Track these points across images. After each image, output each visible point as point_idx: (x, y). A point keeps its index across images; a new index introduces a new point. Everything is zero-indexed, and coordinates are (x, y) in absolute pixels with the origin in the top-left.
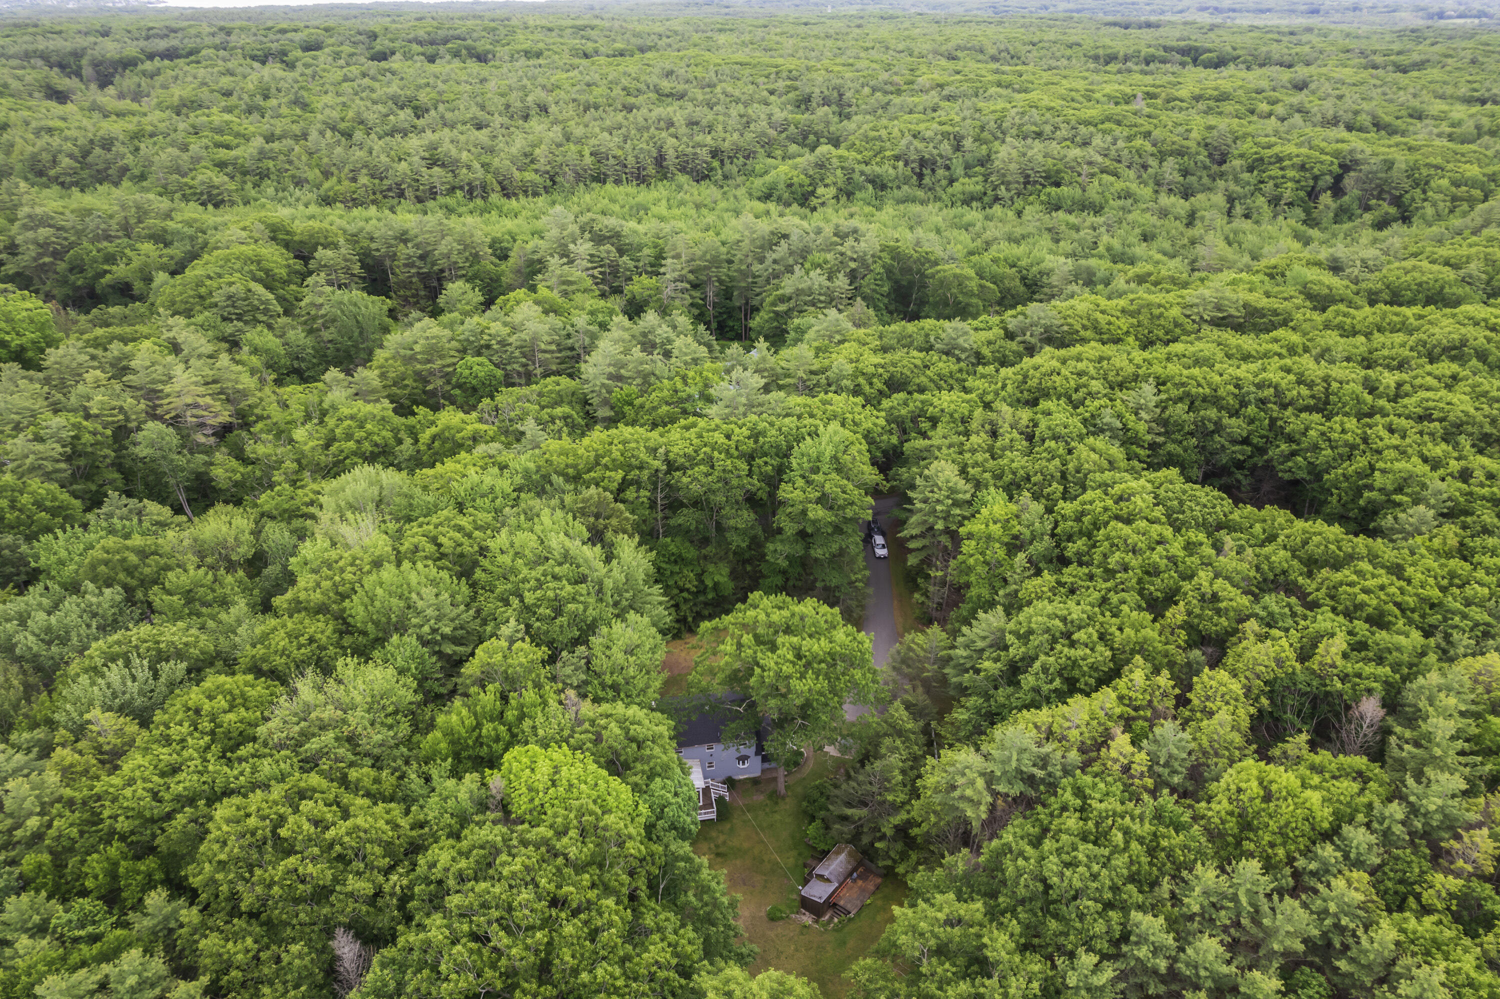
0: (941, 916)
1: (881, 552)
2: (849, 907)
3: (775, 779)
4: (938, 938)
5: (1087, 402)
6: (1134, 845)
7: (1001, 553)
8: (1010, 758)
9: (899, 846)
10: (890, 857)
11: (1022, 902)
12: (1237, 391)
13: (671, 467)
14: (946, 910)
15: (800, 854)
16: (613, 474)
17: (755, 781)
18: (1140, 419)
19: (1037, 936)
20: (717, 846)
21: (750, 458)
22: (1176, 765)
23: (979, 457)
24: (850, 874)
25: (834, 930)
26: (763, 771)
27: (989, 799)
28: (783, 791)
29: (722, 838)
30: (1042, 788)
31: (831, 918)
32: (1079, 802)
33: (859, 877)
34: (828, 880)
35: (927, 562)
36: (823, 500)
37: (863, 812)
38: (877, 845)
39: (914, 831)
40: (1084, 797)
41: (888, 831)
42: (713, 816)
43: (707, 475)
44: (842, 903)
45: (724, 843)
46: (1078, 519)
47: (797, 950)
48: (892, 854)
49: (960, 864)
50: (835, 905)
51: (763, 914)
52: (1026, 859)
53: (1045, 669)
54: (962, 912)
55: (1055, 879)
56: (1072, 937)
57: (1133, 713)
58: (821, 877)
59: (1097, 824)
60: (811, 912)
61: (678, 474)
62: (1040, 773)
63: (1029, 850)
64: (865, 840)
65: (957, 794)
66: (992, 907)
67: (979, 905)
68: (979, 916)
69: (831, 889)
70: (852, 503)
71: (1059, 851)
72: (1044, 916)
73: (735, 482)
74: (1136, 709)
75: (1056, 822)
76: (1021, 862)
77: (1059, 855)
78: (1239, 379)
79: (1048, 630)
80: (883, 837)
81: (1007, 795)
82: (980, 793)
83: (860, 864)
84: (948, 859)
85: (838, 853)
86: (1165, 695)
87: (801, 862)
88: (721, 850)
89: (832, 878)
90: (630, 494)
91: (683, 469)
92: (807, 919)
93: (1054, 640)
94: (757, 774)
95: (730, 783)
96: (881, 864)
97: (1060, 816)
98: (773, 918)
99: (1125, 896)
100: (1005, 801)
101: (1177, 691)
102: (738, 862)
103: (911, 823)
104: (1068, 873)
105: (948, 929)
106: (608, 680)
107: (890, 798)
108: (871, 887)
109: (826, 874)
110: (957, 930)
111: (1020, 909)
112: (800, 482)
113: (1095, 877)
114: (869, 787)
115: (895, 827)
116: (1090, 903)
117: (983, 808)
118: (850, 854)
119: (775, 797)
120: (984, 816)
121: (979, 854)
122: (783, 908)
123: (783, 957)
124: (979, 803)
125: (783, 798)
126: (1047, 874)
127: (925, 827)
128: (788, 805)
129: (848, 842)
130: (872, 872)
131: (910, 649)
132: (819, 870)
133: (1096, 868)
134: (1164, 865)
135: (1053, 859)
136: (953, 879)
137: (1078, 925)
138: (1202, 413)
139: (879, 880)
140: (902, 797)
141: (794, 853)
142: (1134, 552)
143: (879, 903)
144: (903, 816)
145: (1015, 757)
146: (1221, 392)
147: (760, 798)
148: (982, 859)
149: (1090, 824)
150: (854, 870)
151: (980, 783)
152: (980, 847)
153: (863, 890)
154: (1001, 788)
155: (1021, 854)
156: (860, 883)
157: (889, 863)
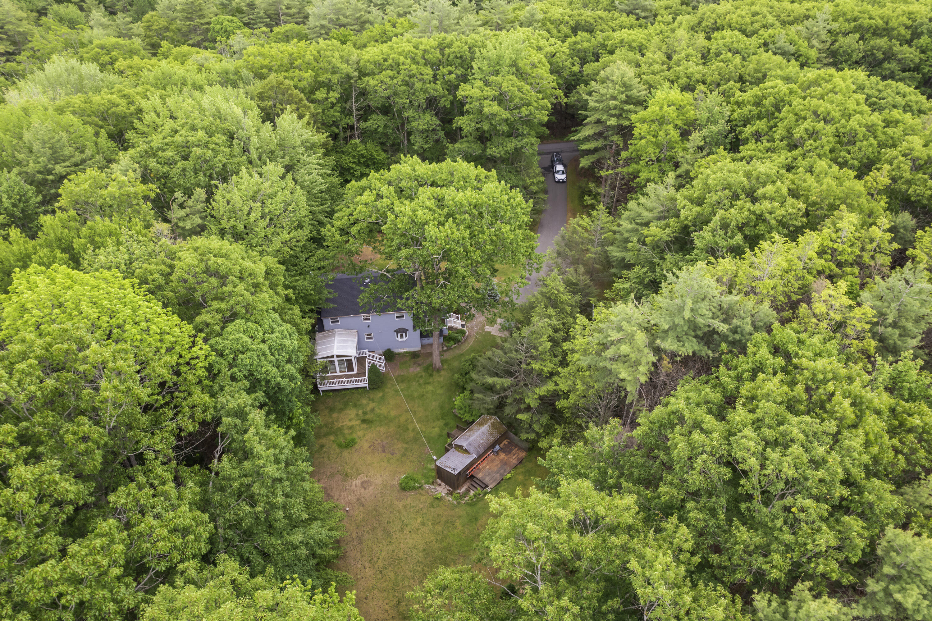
0: (565, 515)
1: (560, 177)
2: (487, 480)
3: (431, 354)
4: (555, 549)
5: (760, 32)
6: (871, 419)
7: (675, 135)
8: (681, 309)
9: (545, 419)
10: (534, 431)
11: (696, 495)
12: (910, 23)
13: (363, 74)
14: (575, 505)
15: (446, 424)
16: (302, 74)
17: (414, 355)
18: (812, 47)
19: (717, 549)
20: (365, 413)
21: (436, 66)
22: (910, 325)
23: (657, 67)
24: (493, 446)
25: (468, 504)
26: (422, 346)
27: (652, 358)
28: (438, 364)
29: (372, 405)
30: (724, 346)
31: (468, 491)
32: (780, 361)
33: (502, 449)
34: (466, 451)
35: (599, 164)
36: (500, 99)
37: (507, 381)
38: (520, 416)
39: (561, 404)
40: (788, 356)
41: (532, 401)
42: (366, 384)
43: (392, 78)
44: (480, 476)
45: (373, 410)
46: (757, 104)
47: (423, 524)
48: (536, 427)
49: (606, 439)
50: (472, 477)
51: (395, 483)
52: (707, 433)
53: (725, 226)
54: (601, 511)
55: (753, 462)
56: (776, 557)
57: (837, 270)
58: (459, 448)
59: (808, 390)
60: (447, 483)
61: (366, 79)
62: (723, 328)
63: (710, 421)
64: (508, 411)
65: (609, 353)
66: (649, 500)
67: (630, 500)
68: (627, 518)
69: (467, 460)
70: (528, 105)
71: (757, 425)
72: (730, 521)
73: (418, 85)
74: (840, 265)
75: (748, 385)
76: (696, 436)
77: (757, 429)
78: (912, 13)
79: (728, 187)
80: (528, 409)
81: (673, 355)
82: (639, 350)
83: (504, 436)
84: (592, 431)
85: (481, 424)
86: (878, 249)
87: (445, 432)
88: (368, 417)
89: (471, 449)
90: (320, 95)
91: (371, 74)
92: (442, 490)
93: (736, 197)
94: (417, 348)
95: (389, 355)
96: (523, 436)
97: (753, 378)
98: (405, 488)
99: (871, 498)
100: (673, 362)
101: (895, 246)
102: (382, 429)
103: (556, 395)
104: (774, 455)
105: (576, 536)
106: (225, 224)
107: (536, 366)
108: (514, 460)
109: (465, 444)
110: (590, 539)
111: (690, 505)
112: (479, 83)
113: (816, 464)
114: (514, 355)
115: (541, 398)
116: (809, 502)
117: (643, 369)
118: (493, 425)
119: (431, 370)
120: (643, 379)
121: (634, 425)
122: (418, 477)
123: (406, 531)
124: (637, 363)
125: (439, 370)
126: (739, 454)
127: (573, 398)
128: (442, 378)
129: (490, 413)
130: (516, 446)
131: (575, 232)
132: (458, 442)
133: (820, 451)
134: (913, 451)
135: (748, 431)
136: (596, 456)
137: (788, 537)
138: (872, 43)
139: (523, 454)
140: (548, 367)
141: (441, 423)
142: (826, 121)
143: (520, 478)
144: (550, 386)
145: (689, 304)
146: (893, 23)
147: (416, 370)
148: (637, 432)
149: (800, 388)
150: (497, 442)
151: (641, 338)
152: (635, 417)
153: (504, 463)
154: (669, 345)
155: (698, 425)
156: (502, 456)
157: (532, 436)
